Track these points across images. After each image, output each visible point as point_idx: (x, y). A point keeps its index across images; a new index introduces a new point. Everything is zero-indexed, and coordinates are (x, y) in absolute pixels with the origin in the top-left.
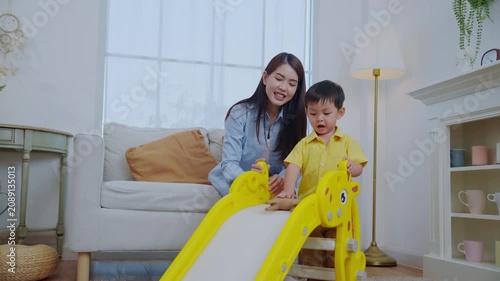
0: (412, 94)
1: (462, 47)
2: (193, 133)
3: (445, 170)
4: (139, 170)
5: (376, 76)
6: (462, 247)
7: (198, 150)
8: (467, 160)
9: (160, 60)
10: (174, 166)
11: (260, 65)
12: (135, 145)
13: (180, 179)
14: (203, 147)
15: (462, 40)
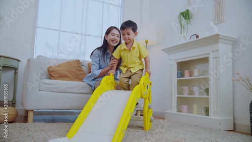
0: (163, 50)
1: (181, 33)
2: (76, 61)
3: (175, 79)
4: (54, 76)
5: (147, 43)
6: (181, 108)
7: (79, 68)
8: (182, 75)
9: (60, 31)
10: (68, 74)
11: (100, 36)
12: (52, 65)
13: (71, 79)
14: (80, 67)
15: (181, 31)
